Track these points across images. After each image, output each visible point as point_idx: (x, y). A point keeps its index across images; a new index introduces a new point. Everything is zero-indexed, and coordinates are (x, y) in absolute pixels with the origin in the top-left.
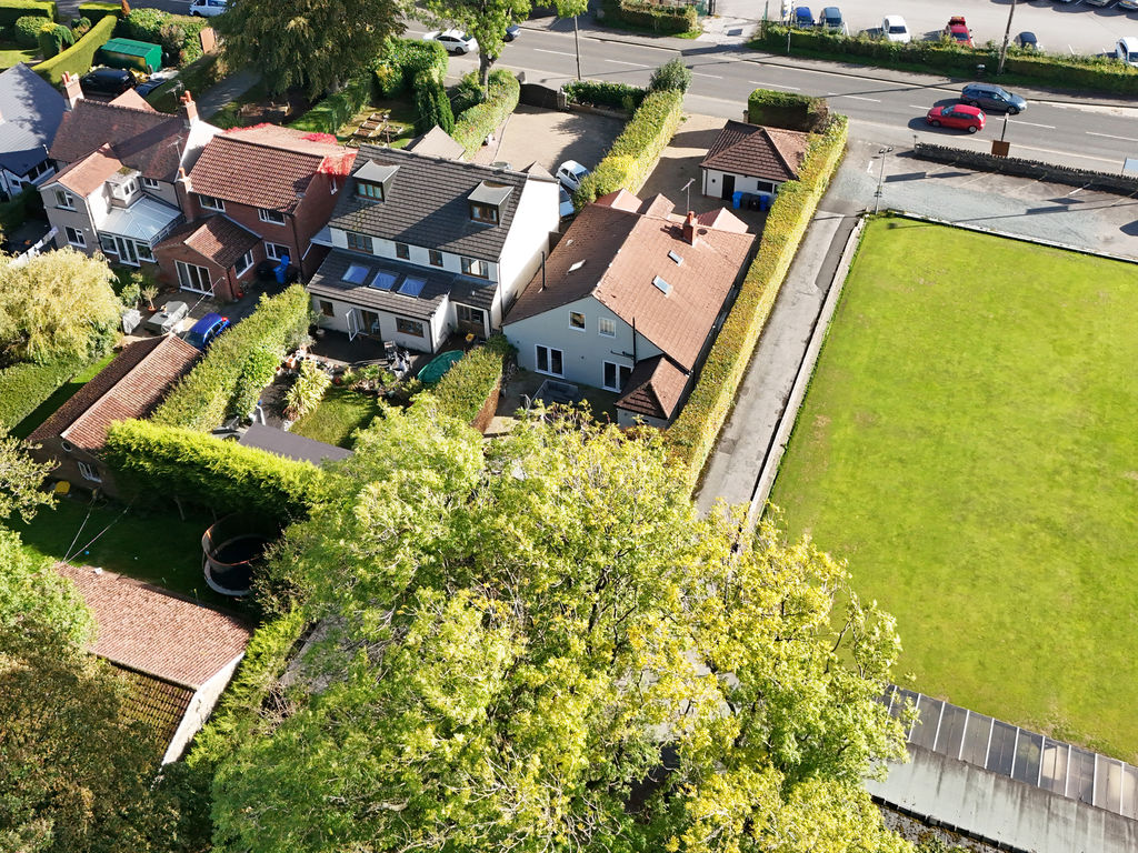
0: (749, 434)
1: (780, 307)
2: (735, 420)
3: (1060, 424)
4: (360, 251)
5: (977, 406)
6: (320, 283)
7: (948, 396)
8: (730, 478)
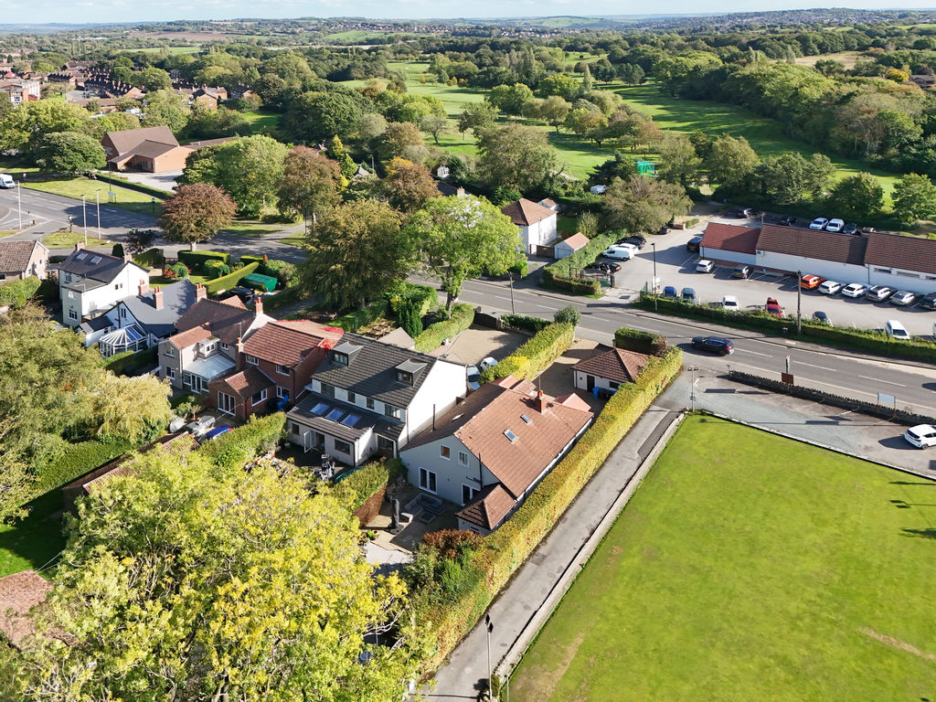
0: (557, 552)
1: (607, 465)
2: (550, 540)
3: (808, 579)
4: (327, 396)
5: (741, 555)
6: (295, 412)
7: (719, 545)
8: (532, 584)
